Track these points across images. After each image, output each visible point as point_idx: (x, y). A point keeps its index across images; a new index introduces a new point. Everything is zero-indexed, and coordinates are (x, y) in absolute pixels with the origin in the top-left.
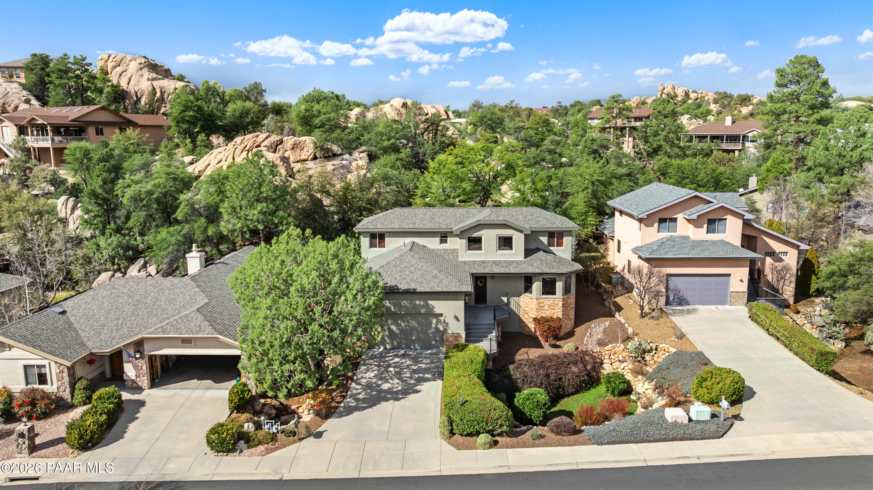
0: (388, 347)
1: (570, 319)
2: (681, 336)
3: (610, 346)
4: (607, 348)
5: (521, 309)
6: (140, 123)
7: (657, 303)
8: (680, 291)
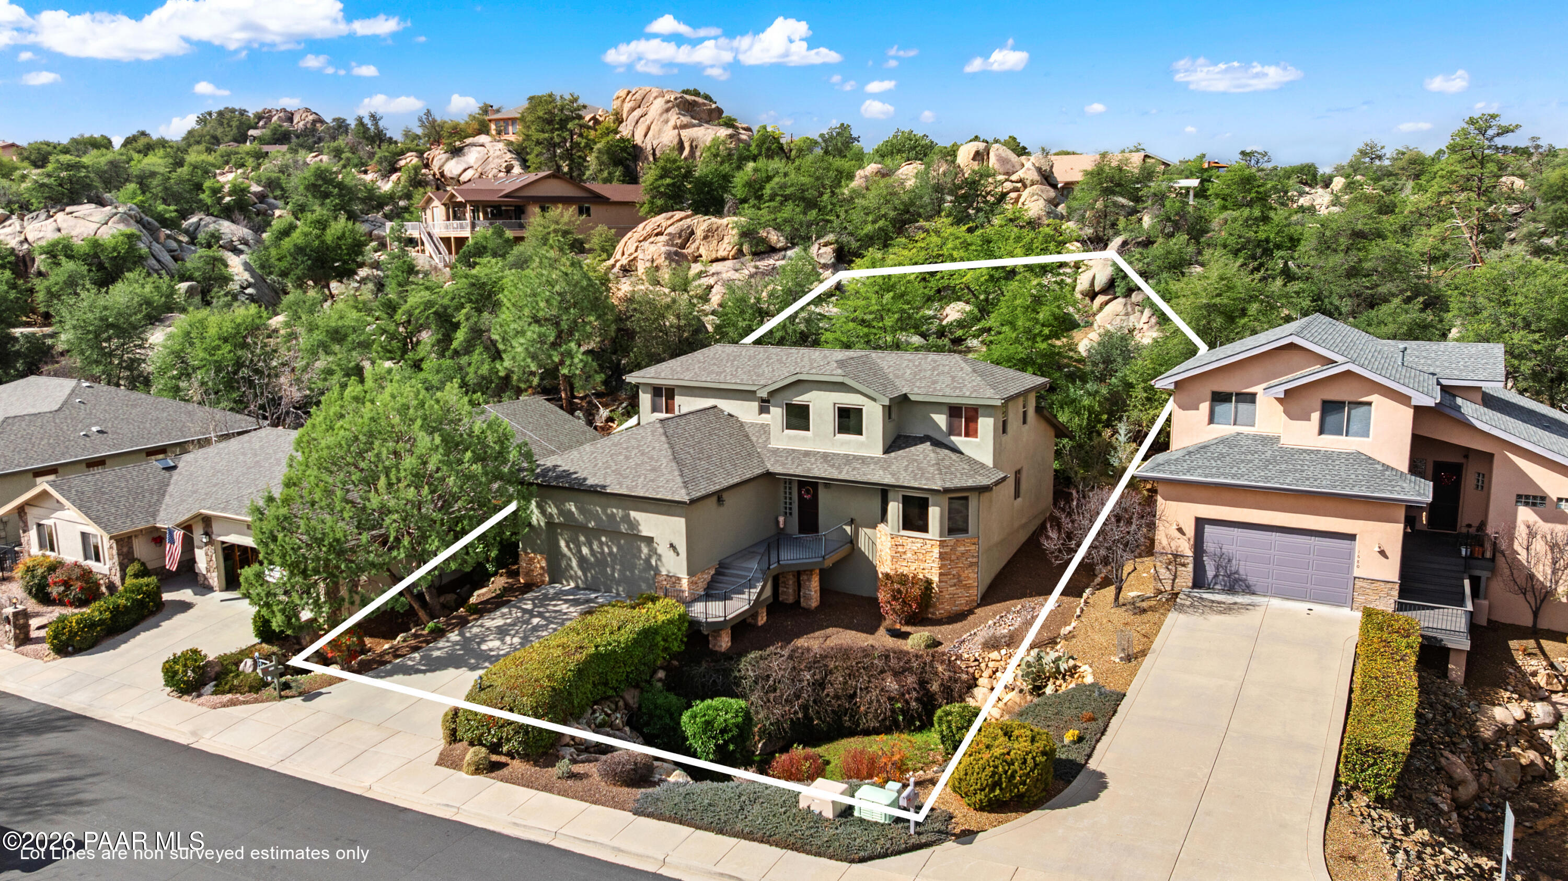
3: (1003, 651)
4: (996, 655)
5: (877, 554)
6: (615, 198)
7: (1174, 580)
8: (1230, 561)
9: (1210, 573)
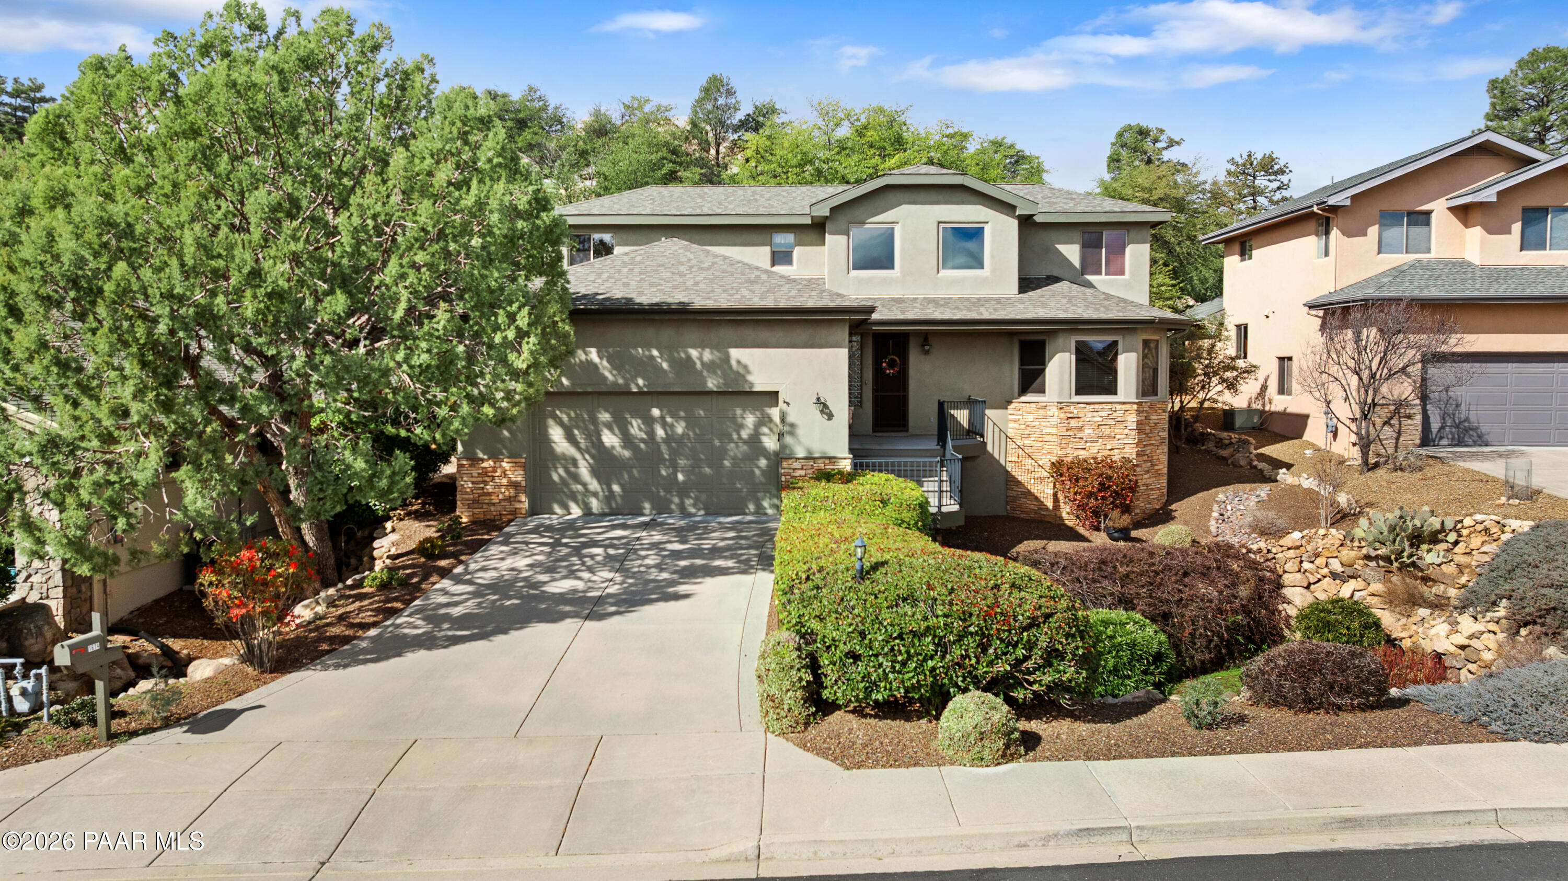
0: (595, 504)
1: (1158, 474)
2: (1532, 495)
3: (1297, 535)
4: (1287, 541)
5: (1011, 445)
7: (1397, 439)
8: (1458, 406)
9: (1435, 426)
